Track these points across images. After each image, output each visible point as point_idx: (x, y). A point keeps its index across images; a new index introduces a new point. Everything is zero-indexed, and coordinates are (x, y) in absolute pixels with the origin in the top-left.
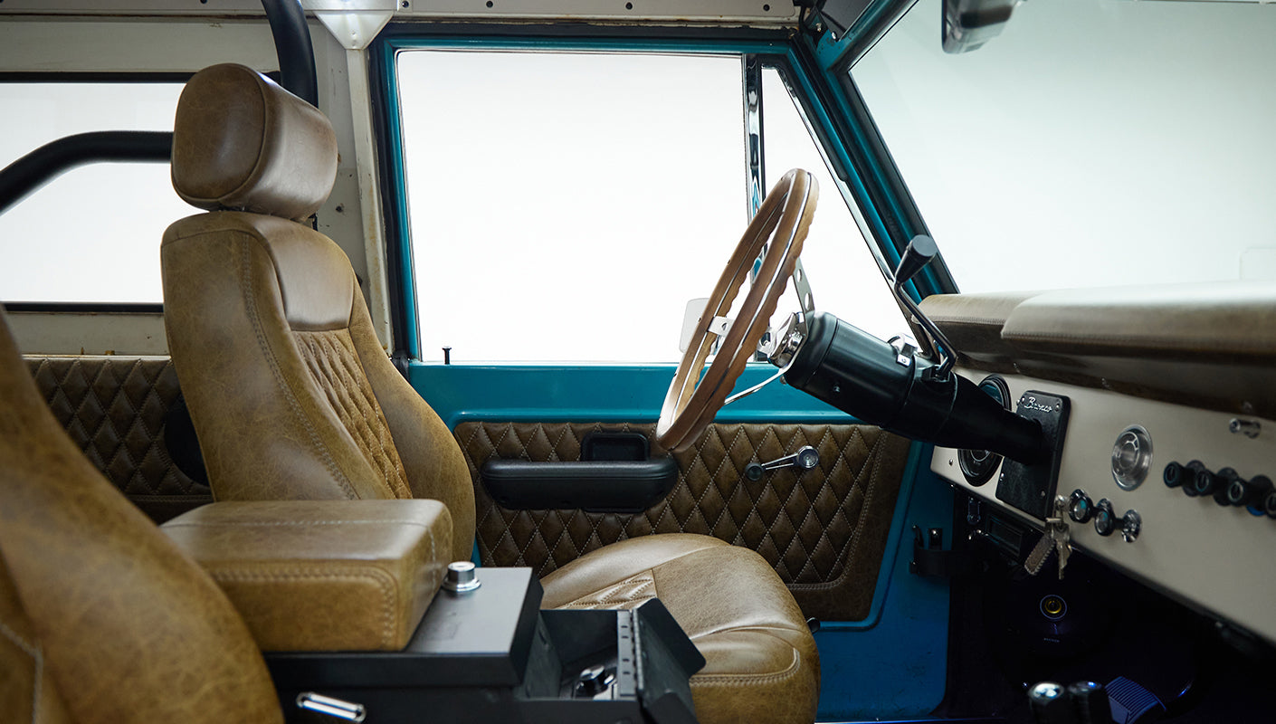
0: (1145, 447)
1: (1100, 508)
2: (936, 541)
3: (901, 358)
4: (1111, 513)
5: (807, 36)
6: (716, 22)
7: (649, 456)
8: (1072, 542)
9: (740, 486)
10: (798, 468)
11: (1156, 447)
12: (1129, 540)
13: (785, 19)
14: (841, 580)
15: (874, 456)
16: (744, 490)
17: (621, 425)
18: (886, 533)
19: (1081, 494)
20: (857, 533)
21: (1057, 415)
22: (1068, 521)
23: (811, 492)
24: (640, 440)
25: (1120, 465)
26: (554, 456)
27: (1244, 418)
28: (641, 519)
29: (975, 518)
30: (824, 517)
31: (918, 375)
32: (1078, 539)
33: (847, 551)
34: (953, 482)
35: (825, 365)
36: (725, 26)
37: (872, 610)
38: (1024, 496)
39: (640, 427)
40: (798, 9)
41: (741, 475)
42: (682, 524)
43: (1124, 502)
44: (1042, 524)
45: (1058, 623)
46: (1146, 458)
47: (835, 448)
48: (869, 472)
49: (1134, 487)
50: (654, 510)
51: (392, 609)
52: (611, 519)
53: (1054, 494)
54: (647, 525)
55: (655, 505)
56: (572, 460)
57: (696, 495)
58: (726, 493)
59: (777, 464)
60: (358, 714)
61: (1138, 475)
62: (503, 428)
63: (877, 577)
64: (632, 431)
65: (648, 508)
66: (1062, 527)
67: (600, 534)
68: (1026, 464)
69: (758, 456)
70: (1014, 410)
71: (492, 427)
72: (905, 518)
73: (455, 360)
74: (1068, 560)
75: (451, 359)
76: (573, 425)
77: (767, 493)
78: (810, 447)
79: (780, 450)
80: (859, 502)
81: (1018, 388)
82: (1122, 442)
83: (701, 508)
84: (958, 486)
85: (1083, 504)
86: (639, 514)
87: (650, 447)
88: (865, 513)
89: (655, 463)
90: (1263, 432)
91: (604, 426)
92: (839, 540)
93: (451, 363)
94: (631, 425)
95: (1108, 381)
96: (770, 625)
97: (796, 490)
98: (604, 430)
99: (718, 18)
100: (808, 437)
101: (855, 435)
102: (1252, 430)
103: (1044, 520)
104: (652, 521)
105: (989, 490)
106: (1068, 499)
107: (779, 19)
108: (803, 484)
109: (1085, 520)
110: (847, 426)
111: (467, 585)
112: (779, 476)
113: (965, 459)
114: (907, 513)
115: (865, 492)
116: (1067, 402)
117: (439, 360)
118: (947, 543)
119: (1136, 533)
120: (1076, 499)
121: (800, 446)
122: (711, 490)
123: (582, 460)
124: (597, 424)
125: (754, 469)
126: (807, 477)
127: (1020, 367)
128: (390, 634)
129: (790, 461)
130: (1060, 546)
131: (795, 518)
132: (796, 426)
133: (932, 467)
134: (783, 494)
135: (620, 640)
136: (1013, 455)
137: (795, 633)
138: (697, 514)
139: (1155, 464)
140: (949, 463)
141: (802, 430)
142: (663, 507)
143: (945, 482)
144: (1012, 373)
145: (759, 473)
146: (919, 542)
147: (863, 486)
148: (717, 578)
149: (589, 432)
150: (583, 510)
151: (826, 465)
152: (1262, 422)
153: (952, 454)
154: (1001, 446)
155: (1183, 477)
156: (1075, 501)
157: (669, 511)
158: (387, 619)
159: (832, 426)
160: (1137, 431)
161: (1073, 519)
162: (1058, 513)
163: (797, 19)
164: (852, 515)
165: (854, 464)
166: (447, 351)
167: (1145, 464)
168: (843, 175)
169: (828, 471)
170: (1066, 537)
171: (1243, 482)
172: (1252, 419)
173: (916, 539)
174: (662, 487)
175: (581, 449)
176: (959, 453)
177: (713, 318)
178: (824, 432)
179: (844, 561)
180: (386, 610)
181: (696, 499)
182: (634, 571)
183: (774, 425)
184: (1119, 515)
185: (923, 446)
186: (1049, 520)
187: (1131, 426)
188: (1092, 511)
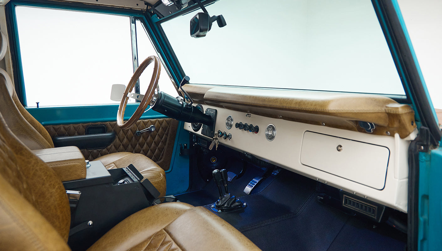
0: (232, 120)
1: (224, 134)
2: (185, 147)
3: (180, 102)
4: (226, 134)
5: (149, 13)
6: (123, 7)
7: (107, 131)
8: (218, 142)
9: (134, 137)
10: (150, 131)
11: (234, 120)
12: (229, 140)
13: (143, 8)
14: (162, 160)
15: (169, 126)
16: (135, 138)
17: (97, 123)
18: (173, 146)
19: (220, 131)
20: (166, 147)
21: (214, 114)
22: (218, 137)
23: (153, 138)
24: (103, 127)
25: (227, 124)
26: (76, 134)
27: (248, 113)
28: (104, 150)
29: (195, 140)
30: (157, 144)
31: (184, 106)
32: (220, 141)
33: (163, 152)
34: (190, 131)
35: (163, 105)
36: (125, 8)
37: (170, 167)
38: (208, 133)
39: (104, 123)
40: (146, 6)
41: (134, 134)
42: (117, 150)
43: (228, 132)
44: (212, 139)
45: (215, 164)
46: (232, 122)
47: (159, 125)
48: (168, 131)
49: (230, 128)
50: (109, 147)
51: (84, 169)
52: (95, 151)
53: (214, 132)
54: (107, 151)
55: (109, 146)
56: (83, 134)
57: (121, 141)
58: (130, 140)
59: (144, 131)
60: (80, 193)
61: (231, 126)
62: (59, 127)
63: (171, 158)
64: (101, 124)
65: (107, 146)
66: (216, 139)
67: (92, 156)
68: (208, 125)
69: (138, 129)
70: (205, 113)
71: (55, 127)
72: (178, 142)
73: (41, 106)
74: (218, 146)
75: (39, 106)
76: (83, 124)
77: (141, 139)
78: (153, 125)
79: (145, 127)
80: (166, 139)
81: (205, 107)
82: (228, 119)
83: (123, 145)
84: (191, 132)
85: (220, 133)
86: (104, 148)
87: (107, 129)
88: (168, 142)
89: (110, 133)
90: (251, 116)
91: (93, 124)
92: (161, 150)
93: (39, 107)
94: (101, 123)
95: (224, 106)
96: (154, 169)
97: (149, 137)
98: (92, 125)
99: (124, 6)
100: (152, 123)
101: (164, 121)
102: (250, 116)
103: (213, 138)
104: (108, 150)
105: (199, 132)
106: (217, 133)
107: (141, 8)
108: (151, 136)
109: (221, 137)
110: (162, 119)
111: (88, 165)
112: (145, 134)
113: (193, 126)
114: (178, 140)
115: (167, 136)
116: (216, 110)
117: (35, 106)
118: (188, 147)
119: (231, 138)
120: (219, 132)
121: (150, 125)
122: (125, 140)
123: (86, 134)
124: (90, 123)
125: (138, 132)
126: (152, 133)
127: (205, 103)
128: (84, 175)
129: (148, 129)
130: (216, 143)
131: (149, 145)
132: (149, 120)
133: (184, 128)
134: (146, 139)
135: (128, 173)
136: (205, 123)
137: (160, 170)
138: (121, 147)
139: (234, 123)
140: (189, 127)
141: (150, 121)
142: (112, 146)
143: (188, 131)
144: (204, 104)
145: (140, 133)
146: (181, 148)
147: (167, 135)
148: (135, 161)
149: (88, 126)
150: (87, 149)
151: (157, 130)
152: (251, 114)
153: (190, 124)
154: (202, 122)
155: (239, 126)
156: (219, 133)
157: (113, 147)
158: (83, 172)
159: (158, 119)
160: (230, 117)
161: (219, 137)
162: (216, 136)
163: (146, 9)
164: (164, 143)
165: (164, 129)
166: (38, 103)
167: (232, 124)
168: (158, 51)
169: (158, 132)
170: (217, 141)
171: (254, 127)
172: (250, 114)
173: (181, 147)
174: (111, 140)
175: (85, 131)
176: (191, 124)
177: (128, 93)
178: (156, 121)
179: (162, 155)
180: (82, 170)
181: (121, 142)
182: (108, 164)
183: (143, 120)
184: (228, 135)
185: (182, 122)
186: (214, 137)
187: (229, 116)
188: (222, 134)
